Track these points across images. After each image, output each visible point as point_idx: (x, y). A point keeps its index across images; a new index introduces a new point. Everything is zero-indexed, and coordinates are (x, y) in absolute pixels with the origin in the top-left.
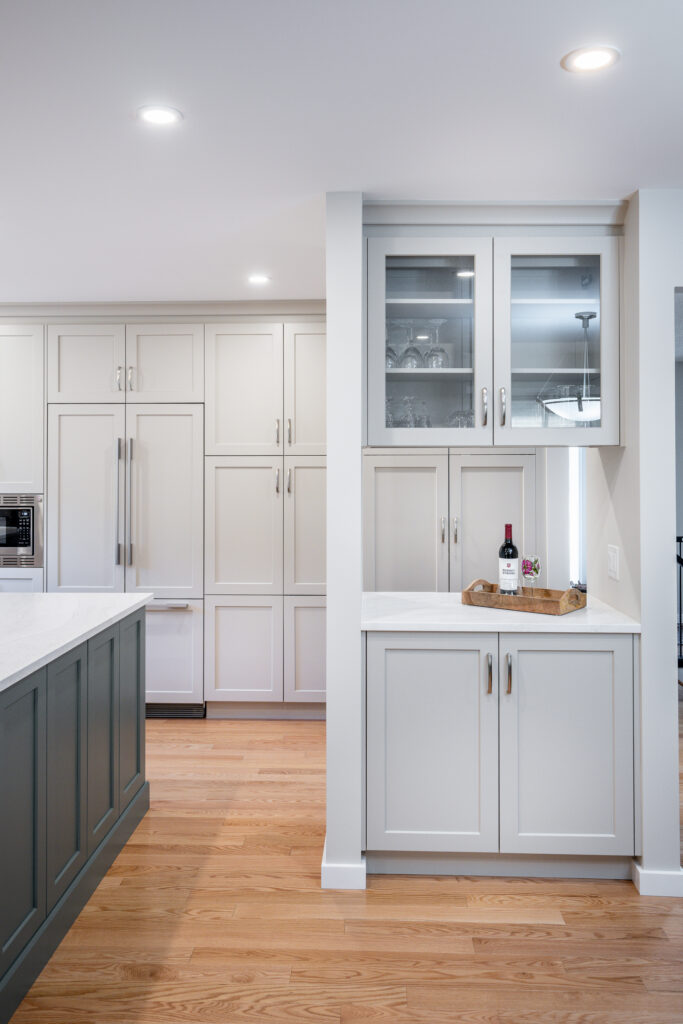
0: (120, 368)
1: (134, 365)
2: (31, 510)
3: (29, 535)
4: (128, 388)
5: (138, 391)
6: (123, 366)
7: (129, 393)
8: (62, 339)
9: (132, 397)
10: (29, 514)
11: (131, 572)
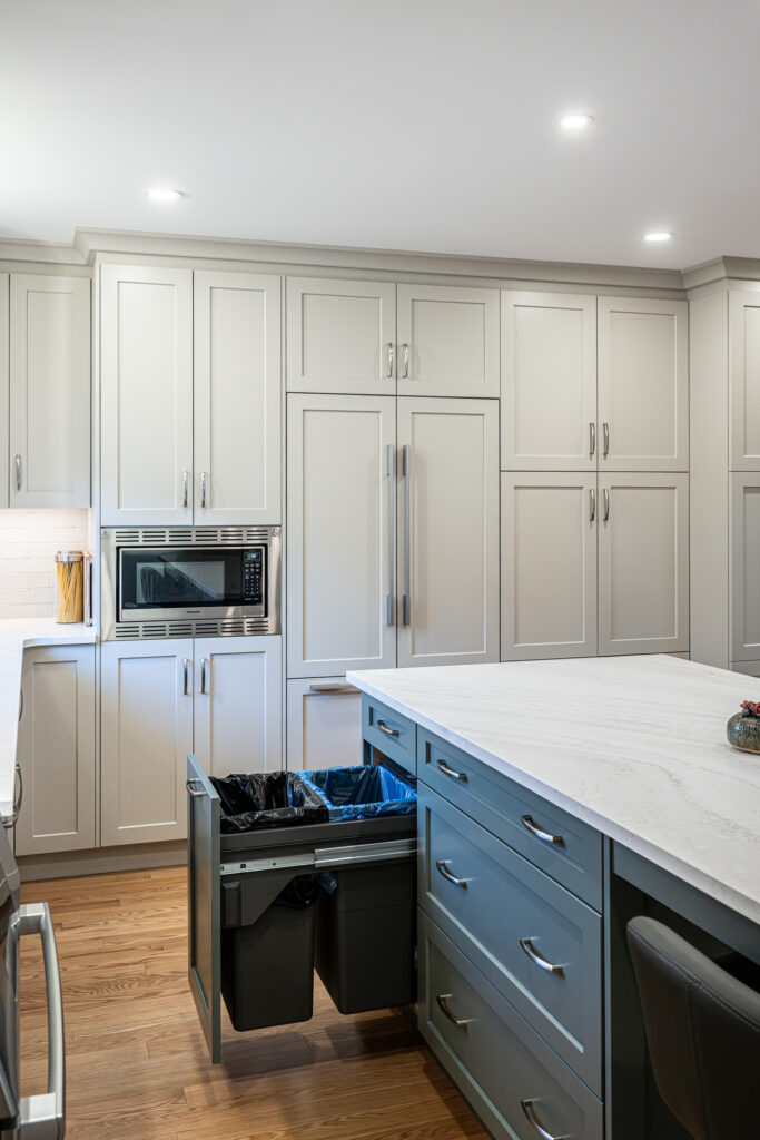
0: (391, 345)
1: (409, 343)
2: (262, 551)
3: (260, 587)
4: (401, 374)
5: (413, 380)
6: (394, 343)
7: (401, 382)
8: (307, 298)
9: (405, 386)
10: (259, 557)
11: (406, 635)
